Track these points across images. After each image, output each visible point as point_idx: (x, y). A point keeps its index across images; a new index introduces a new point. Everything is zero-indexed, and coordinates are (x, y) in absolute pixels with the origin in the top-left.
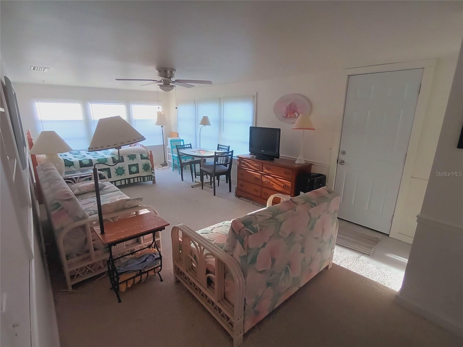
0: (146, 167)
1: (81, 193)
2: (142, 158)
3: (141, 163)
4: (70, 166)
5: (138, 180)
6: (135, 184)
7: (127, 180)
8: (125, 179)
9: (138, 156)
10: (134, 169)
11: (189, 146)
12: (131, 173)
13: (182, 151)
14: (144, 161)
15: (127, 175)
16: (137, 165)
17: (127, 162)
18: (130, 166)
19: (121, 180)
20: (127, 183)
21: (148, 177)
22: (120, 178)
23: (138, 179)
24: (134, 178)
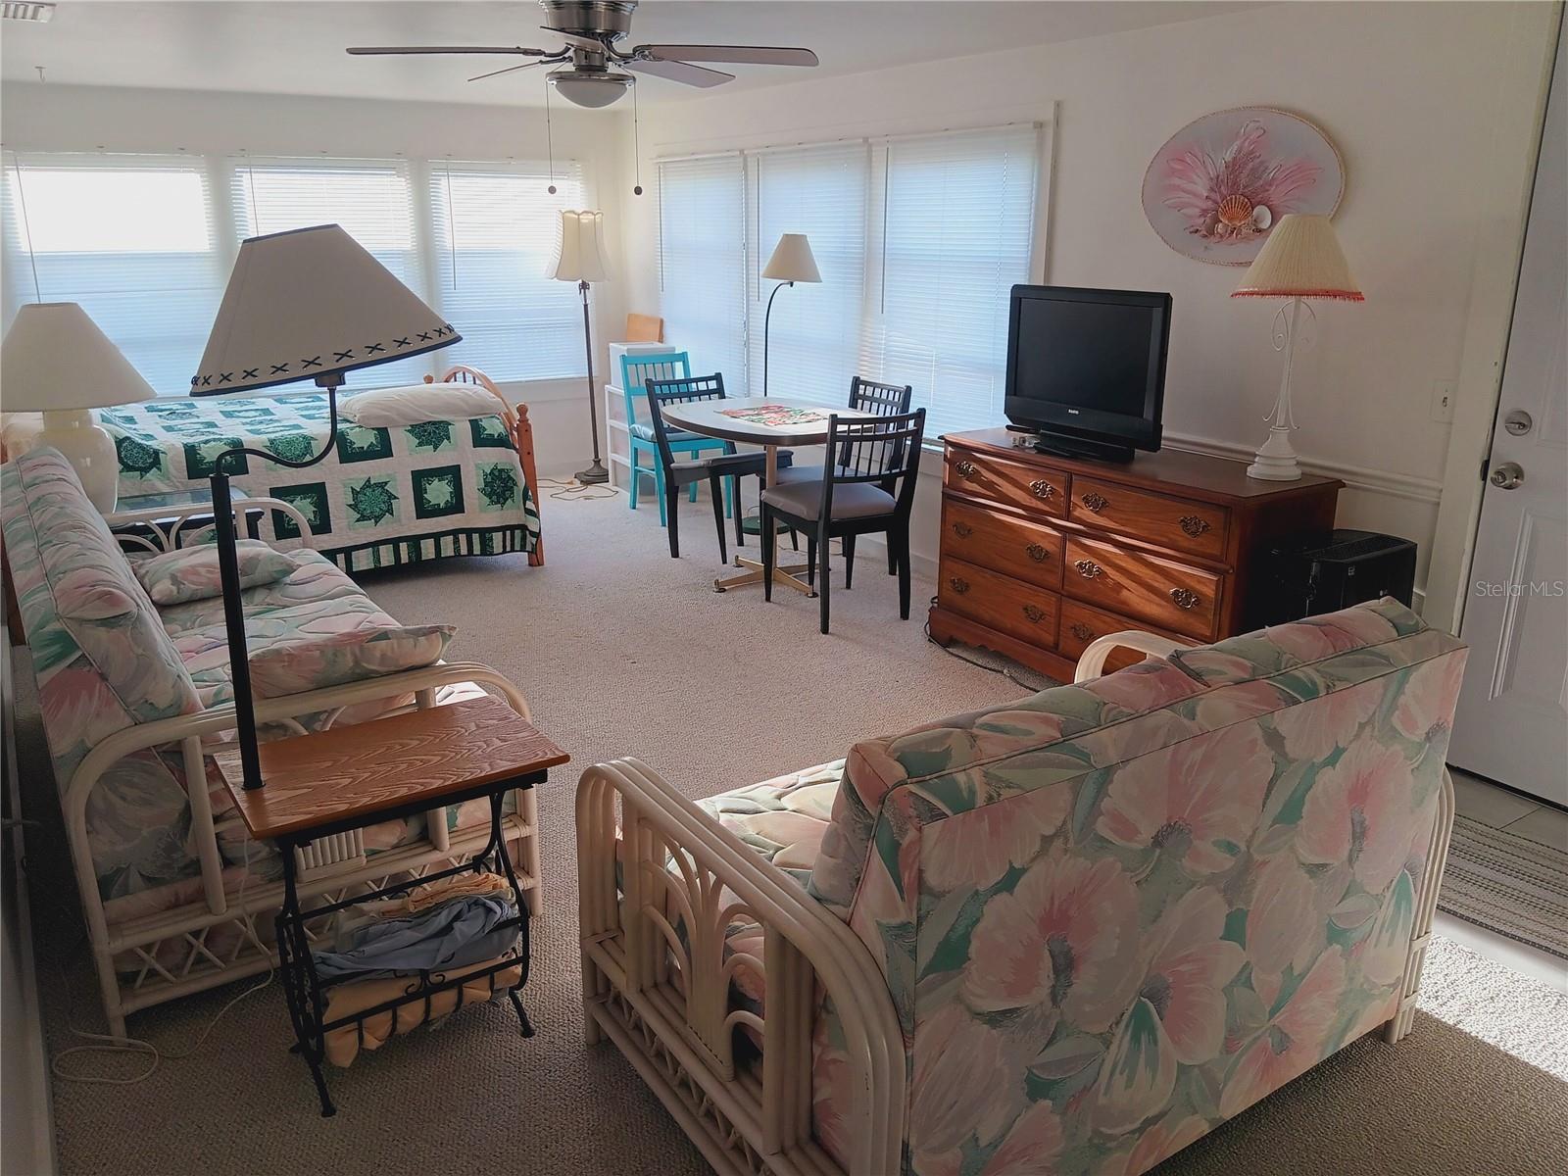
0: (499, 486)
1: (185, 596)
2: (480, 439)
3: (476, 464)
4: (144, 470)
5: (457, 549)
6: (440, 567)
7: (403, 546)
8: (395, 542)
9: (461, 430)
10: (439, 492)
11: (713, 385)
12: (424, 510)
13: (676, 410)
14: (493, 456)
15: (405, 521)
16: (453, 474)
17: (409, 456)
18: (420, 478)
19: (375, 545)
20: (405, 559)
21: (508, 533)
22: (370, 532)
23: (456, 541)
24: (436, 537)
